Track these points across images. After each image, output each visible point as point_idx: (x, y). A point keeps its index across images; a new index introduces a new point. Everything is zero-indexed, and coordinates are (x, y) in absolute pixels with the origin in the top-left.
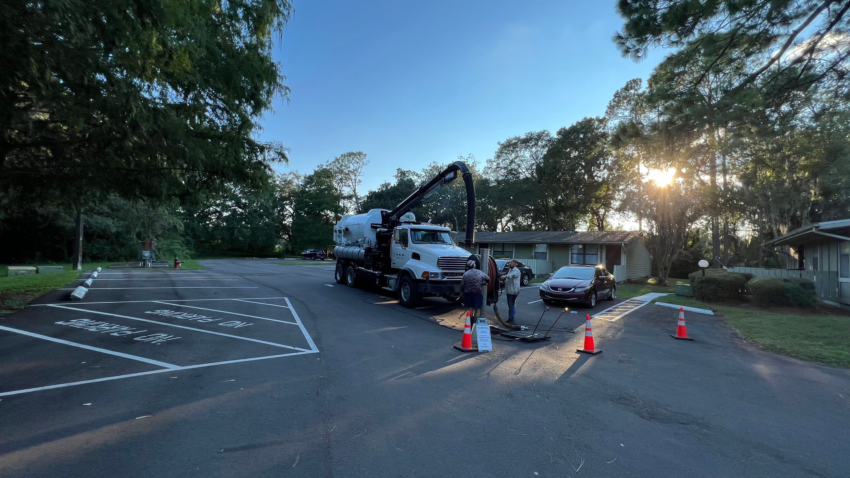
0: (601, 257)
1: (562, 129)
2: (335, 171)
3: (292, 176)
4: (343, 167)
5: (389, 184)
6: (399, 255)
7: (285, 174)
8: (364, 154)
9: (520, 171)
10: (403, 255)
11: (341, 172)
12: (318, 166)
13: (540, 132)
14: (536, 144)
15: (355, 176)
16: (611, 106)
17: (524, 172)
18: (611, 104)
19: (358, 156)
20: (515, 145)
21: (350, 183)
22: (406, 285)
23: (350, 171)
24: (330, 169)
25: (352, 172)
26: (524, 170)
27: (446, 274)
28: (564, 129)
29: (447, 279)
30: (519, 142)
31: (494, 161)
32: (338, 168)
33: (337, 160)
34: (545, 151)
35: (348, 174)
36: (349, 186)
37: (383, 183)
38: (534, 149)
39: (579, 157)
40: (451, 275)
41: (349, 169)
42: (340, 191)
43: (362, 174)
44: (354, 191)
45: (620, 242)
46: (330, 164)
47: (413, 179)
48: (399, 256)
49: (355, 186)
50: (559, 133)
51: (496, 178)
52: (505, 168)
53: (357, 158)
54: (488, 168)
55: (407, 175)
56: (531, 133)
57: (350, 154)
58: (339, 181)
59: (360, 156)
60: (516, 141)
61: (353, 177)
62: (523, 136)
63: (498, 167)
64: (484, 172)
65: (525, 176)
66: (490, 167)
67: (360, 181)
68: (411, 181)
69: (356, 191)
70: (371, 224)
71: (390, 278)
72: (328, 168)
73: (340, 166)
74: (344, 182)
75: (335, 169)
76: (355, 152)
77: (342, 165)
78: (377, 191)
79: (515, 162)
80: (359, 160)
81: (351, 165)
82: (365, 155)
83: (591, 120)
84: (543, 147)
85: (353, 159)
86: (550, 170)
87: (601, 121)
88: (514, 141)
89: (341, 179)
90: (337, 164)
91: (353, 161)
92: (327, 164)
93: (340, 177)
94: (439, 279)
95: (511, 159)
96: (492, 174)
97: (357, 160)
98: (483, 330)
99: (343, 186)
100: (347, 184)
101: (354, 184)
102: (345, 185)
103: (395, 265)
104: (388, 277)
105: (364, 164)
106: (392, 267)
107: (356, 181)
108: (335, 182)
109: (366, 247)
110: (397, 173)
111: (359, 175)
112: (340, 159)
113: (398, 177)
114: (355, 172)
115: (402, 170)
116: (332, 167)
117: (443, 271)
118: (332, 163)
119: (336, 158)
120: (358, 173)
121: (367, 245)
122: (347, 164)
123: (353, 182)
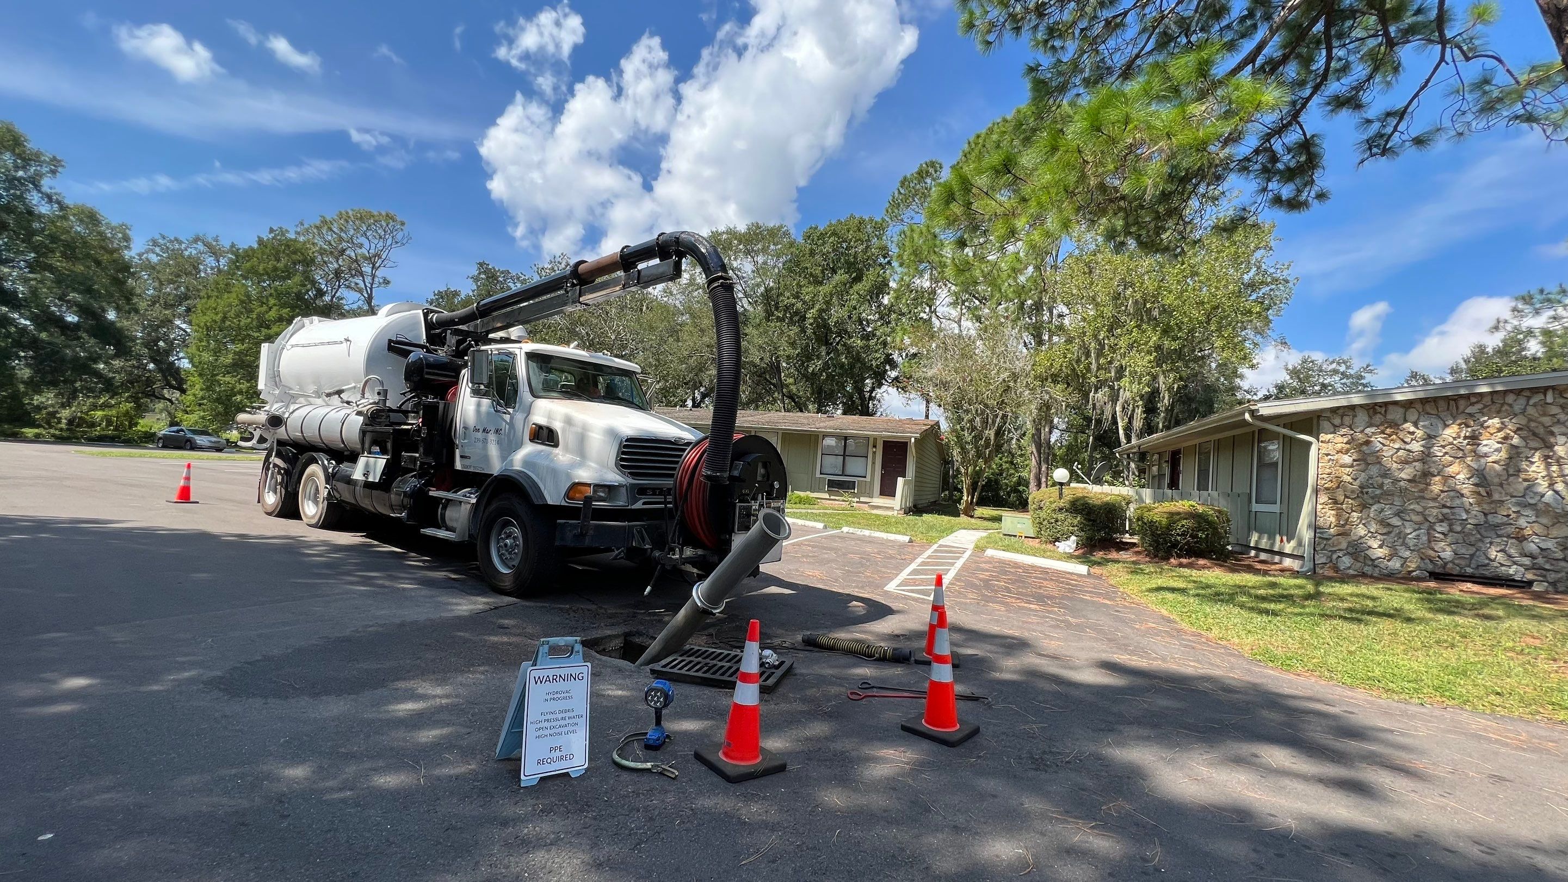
1: (810, 228)
2: (322, 249)
3: (200, 246)
4: (345, 244)
5: (456, 294)
7: (176, 239)
8: (399, 220)
11: (339, 254)
12: (271, 230)
13: (775, 226)
14: (765, 248)
15: (374, 266)
16: (893, 201)
18: (894, 197)
19: (383, 224)
20: (727, 244)
21: (358, 280)
23: (363, 256)
24: (305, 242)
25: (366, 258)
27: (642, 491)
28: (815, 230)
29: (644, 503)
30: (735, 240)
32: (329, 243)
33: (327, 223)
35: (355, 261)
37: (443, 289)
38: (761, 258)
40: (653, 494)
41: (359, 251)
42: (334, 298)
43: (390, 264)
44: (370, 299)
46: (307, 231)
49: (372, 288)
53: (382, 226)
55: (501, 279)
57: (362, 216)
58: (332, 276)
59: (388, 224)
60: (729, 236)
61: (367, 269)
67: (386, 282)
69: (374, 302)
71: (448, 501)
72: (302, 239)
73: (335, 240)
74: (344, 278)
75: (321, 244)
76: (376, 213)
77: (340, 237)
80: (385, 230)
81: (363, 240)
82: (402, 223)
84: (778, 255)
85: (369, 228)
89: (337, 271)
90: (325, 231)
91: (370, 233)
92: (299, 230)
93: (334, 266)
97: (381, 231)
99: (339, 286)
100: (353, 285)
101: (369, 285)
102: (348, 287)
103: (467, 462)
104: (442, 499)
105: (397, 243)
106: (458, 465)
107: (376, 279)
108: (321, 275)
110: (478, 272)
111: (382, 266)
112: (333, 221)
113: (479, 283)
114: (373, 258)
115: (490, 267)
116: (310, 237)
117: (634, 481)
118: (312, 227)
119: (323, 219)
120: (380, 262)
122: (353, 237)
123: (366, 281)
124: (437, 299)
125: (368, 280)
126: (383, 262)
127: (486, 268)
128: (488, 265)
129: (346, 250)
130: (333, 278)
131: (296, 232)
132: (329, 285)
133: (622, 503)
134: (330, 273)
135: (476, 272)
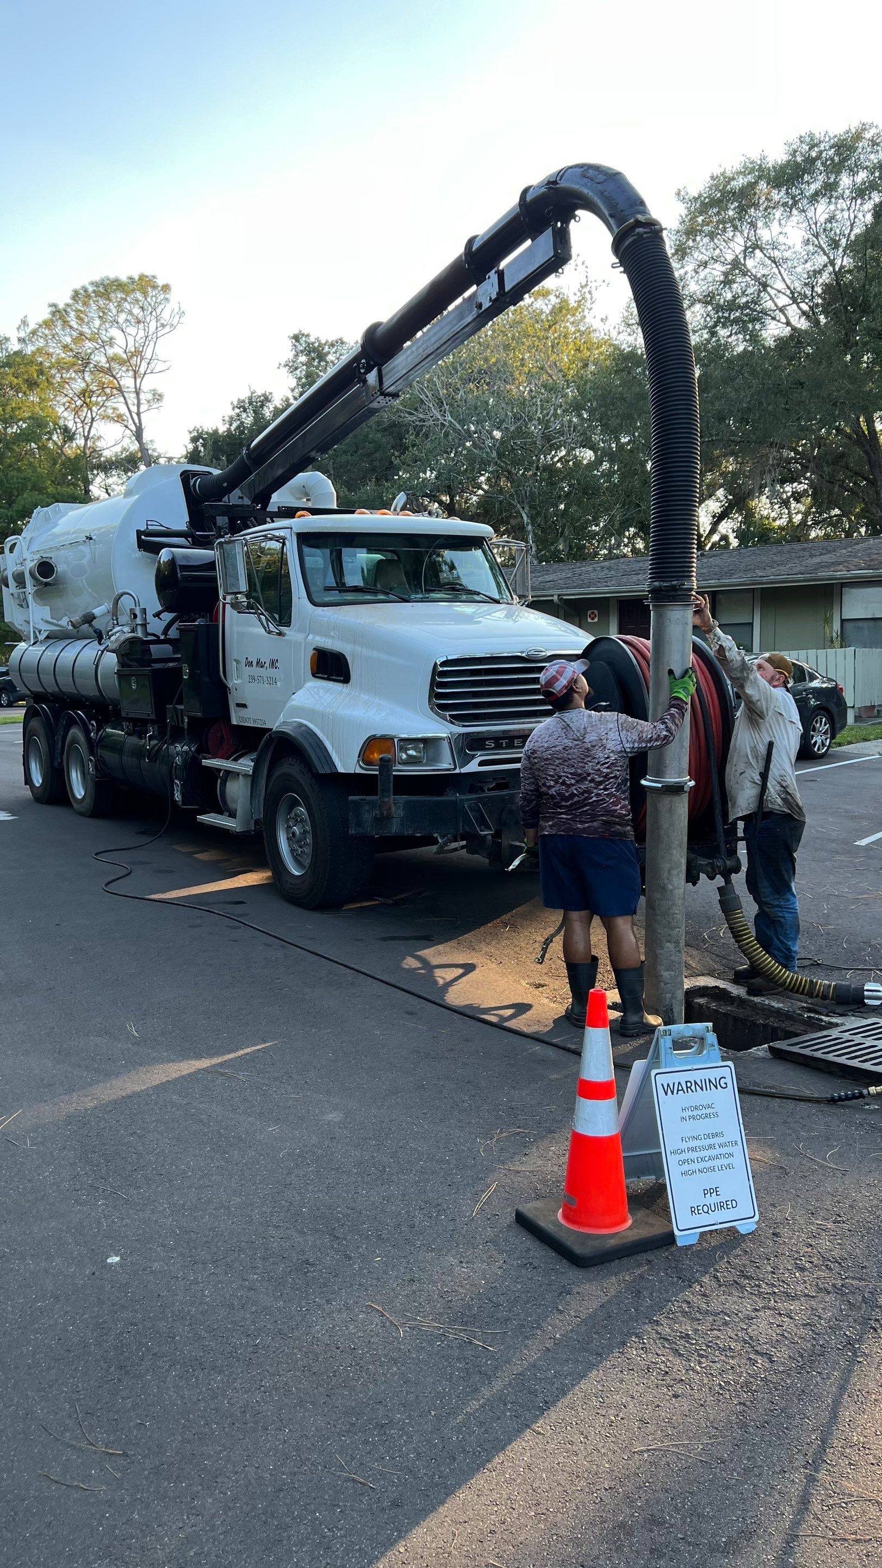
2: (58, 360)
4: (88, 344)
5: (266, 399)
6: (260, 664)
8: (160, 282)
9: (769, 305)
10: (273, 663)
11: (82, 363)
13: (847, 132)
14: (830, 187)
15: (135, 374)
17: (782, 310)
19: (139, 295)
20: (745, 197)
21: (118, 404)
22: (294, 803)
23: (114, 358)
24: (34, 354)
25: (122, 362)
26: (783, 300)
27: (475, 743)
29: (482, 763)
30: (762, 184)
32: (66, 347)
33: (58, 314)
34: (866, 212)
35: (109, 371)
37: (245, 395)
38: (822, 210)
40: (498, 746)
41: (110, 352)
42: (86, 439)
43: (160, 365)
44: (138, 434)
46: (34, 333)
48: (255, 671)
49: (138, 414)
53: (137, 301)
56: (811, 136)
57: (106, 289)
58: (79, 403)
59: (145, 294)
60: (750, 178)
61: (127, 382)
62: (777, 156)
64: (626, 321)
65: (788, 323)
67: (158, 397)
69: (146, 437)
70: (139, 533)
71: (228, 774)
72: (30, 349)
73: (75, 341)
74: (97, 403)
75: (58, 352)
76: (124, 278)
77: (81, 334)
78: (222, 429)
79: (744, 272)
80: (142, 308)
81: (114, 332)
82: (166, 288)
84: (859, 194)
85: (120, 309)
88: (740, 182)
89: (85, 394)
90: (59, 330)
91: (122, 318)
92: (22, 335)
93: (79, 385)
94: (445, 764)
95: (730, 257)
97: (136, 311)
99: (93, 419)
100: (110, 411)
101: (134, 409)
102: (103, 417)
103: (243, 712)
104: (219, 770)
105: (163, 326)
106: (234, 722)
107: (142, 396)
108: (64, 405)
109: (122, 638)
110: (294, 352)
111: (149, 371)
112: (69, 310)
113: (296, 369)
114: (133, 361)
115: (312, 339)
116: (41, 343)
117: (459, 729)
118: (40, 326)
119: (54, 309)
120: (144, 365)
121: (126, 629)
122: (99, 329)
123: (129, 402)
124: (238, 415)
125: (132, 398)
126: (148, 364)
127: (306, 342)
128: (308, 336)
129: (91, 354)
130: (82, 406)
131: (19, 340)
132: (77, 420)
133: (445, 766)
134: (76, 399)
135: (291, 355)
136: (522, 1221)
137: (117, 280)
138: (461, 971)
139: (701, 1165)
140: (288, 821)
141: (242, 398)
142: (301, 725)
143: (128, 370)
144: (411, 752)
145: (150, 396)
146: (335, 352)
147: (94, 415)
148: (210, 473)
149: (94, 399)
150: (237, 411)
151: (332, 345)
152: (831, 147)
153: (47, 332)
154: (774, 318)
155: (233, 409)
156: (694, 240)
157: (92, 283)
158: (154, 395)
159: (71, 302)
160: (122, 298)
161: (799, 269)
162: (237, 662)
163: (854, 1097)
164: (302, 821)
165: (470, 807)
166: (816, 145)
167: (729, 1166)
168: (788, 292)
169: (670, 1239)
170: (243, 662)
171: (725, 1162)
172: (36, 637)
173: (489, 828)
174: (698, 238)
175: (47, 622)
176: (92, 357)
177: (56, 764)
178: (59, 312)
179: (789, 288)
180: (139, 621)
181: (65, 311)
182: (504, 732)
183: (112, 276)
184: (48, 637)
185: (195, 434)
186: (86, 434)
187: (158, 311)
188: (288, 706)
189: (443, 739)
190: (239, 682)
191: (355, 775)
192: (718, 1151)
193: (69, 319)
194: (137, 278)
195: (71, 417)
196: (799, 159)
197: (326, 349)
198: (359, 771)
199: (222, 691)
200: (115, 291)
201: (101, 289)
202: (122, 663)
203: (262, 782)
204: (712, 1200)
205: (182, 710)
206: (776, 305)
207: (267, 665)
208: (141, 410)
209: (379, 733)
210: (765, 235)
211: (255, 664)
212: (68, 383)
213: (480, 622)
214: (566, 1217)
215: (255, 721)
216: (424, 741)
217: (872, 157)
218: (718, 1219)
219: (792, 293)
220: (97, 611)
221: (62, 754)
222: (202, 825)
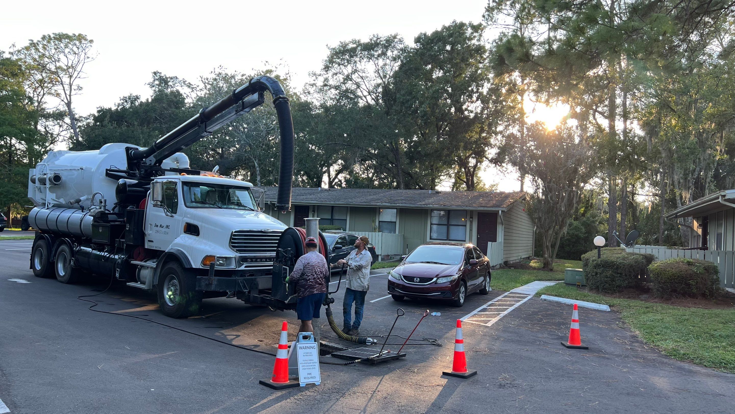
0: (471, 230)
1: (421, 34)
2: (29, 65)
4: (46, 59)
5: (137, 98)
6: (161, 226)
8: (89, 38)
9: (359, 94)
10: (167, 227)
11: (42, 68)
13: (391, 35)
14: (384, 54)
15: (71, 77)
16: (489, 7)
17: (365, 97)
18: (489, 4)
19: (77, 43)
20: (352, 52)
21: (59, 88)
22: (173, 278)
23: (60, 68)
24: (17, 60)
25: (63, 70)
26: (366, 93)
27: (244, 259)
28: (425, 35)
29: (246, 267)
30: (359, 48)
31: (320, 75)
33: (33, 45)
34: (397, 65)
35: (56, 73)
36: (58, 95)
37: (127, 95)
38: (381, 62)
39: (444, 80)
40: (252, 261)
41: (58, 64)
42: (39, 103)
44: (69, 104)
45: (496, 209)
46: (19, 51)
47: (182, 91)
48: (159, 228)
49: (70, 96)
50: (417, 40)
51: (322, 102)
52: (336, 88)
53: (75, 44)
54: (310, 85)
55: (170, 84)
56: (378, 35)
57: (60, 37)
58: (37, 85)
59: (80, 42)
60: (355, 46)
61: (66, 80)
62: (365, 40)
63: (325, 85)
64: (304, 91)
65: (367, 102)
66: (314, 84)
67: (80, 88)
68: (178, 94)
69: (72, 106)
70: (107, 170)
71: (142, 266)
72: (15, 58)
73: (40, 57)
74: (47, 87)
75: (29, 60)
76: (70, 34)
77: (44, 55)
78: (114, 108)
79: (351, 80)
80: (78, 48)
81: (62, 56)
83: (462, 25)
84: (394, 59)
85: (66, 46)
86: (404, 95)
87: (477, 28)
88: (351, 46)
89: (41, 82)
90: (33, 51)
91: (67, 50)
92: (12, 50)
93: (39, 77)
94: (233, 266)
95: (346, 73)
96: (316, 95)
97: (75, 49)
98: (308, 351)
99: (44, 94)
100: (54, 91)
101: (68, 93)
102: (50, 94)
103: (151, 244)
104: (138, 265)
105: (88, 58)
106: (146, 247)
107: (73, 87)
108: (28, 85)
109: (97, 211)
110: (153, 79)
111: (78, 77)
112: (39, 43)
113: (153, 86)
114: (70, 70)
115: (162, 75)
116: (22, 56)
117: (238, 255)
118: (23, 49)
119: (31, 42)
120: (76, 73)
121: (98, 207)
122: (54, 54)
123: (66, 89)
124: (123, 103)
126: (78, 74)
127: (159, 76)
128: (161, 73)
129: (47, 64)
130: (38, 87)
131: (10, 53)
132: (35, 93)
133: (233, 267)
134: (35, 83)
135: (152, 80)
136: (261, 383)
137: (67, 34)
138: (235, 337)
139: (308, 367)
140: (169, 285)
141: (125, 96)
142: (179, 250)
143: (66, 74)
144: (221, 262)
145: (76, 88)
146: (173, 82)
147: (45, 92)
148: (138, 149)
149: (46, 85)
150: (122, 101)
151: (172, 78)
152: (384, 40)
153: (26, 52)
154: (362, 99)
155: (120, 100)
156: (332, 65)
157: (53, 34)
158: (78, 87)
159: (41, 40)
160: (68, 42)
161: (372, 82)
162: (151, 225)
163: (352, 363)
164: (175, 285)
165: (241, 282)
166: (379, 38)
167: (314, 368)
168: (367, 90)
169: (298, 385)
170: (154, 225)
171: (313, 367)
172: (48, 206)
173: (247, 289)
174: (334, 64)
175: (54, 200)
176: (48, 66)
177: (51, 261)
178: (34, 44)
179: (368, 89)
180: (103, 204)
181: (38, 44)
182: (254, 256)
183: (64, 33)
184: (53, 206)
185: (100, 109)
186: (39, 100)
187: (86, 51)
188: (173, 243)
189: (233, 257)
190: (151, 232)
191: (199, 269)
192: (312, 364)
193: (38, 47)
194: (77, 35)
195: (32, 92)
196: (373, 42)
197: (169, 80)
198: (201, 267)
199: (143, 235)
200: (65, 39)
201: (58, 37)
202: (95, 220)
203: (159, 270)
204: (309, 376)
205: (123, 242)
206: (363, 94)
207: (165, 227)
208: (72, 94)
209: (209, 255)
210: (359, 66)
211: (159, 226)
212: (33, 76)
213: (245, 217)
214: (273, 380)
215: (156, 247)
216: (226, 258)
217: (400, 45)
218: (311, 381)
219: (369, 91)
220: (82, 198)
221: (55, 255)
222: (129, 287)
